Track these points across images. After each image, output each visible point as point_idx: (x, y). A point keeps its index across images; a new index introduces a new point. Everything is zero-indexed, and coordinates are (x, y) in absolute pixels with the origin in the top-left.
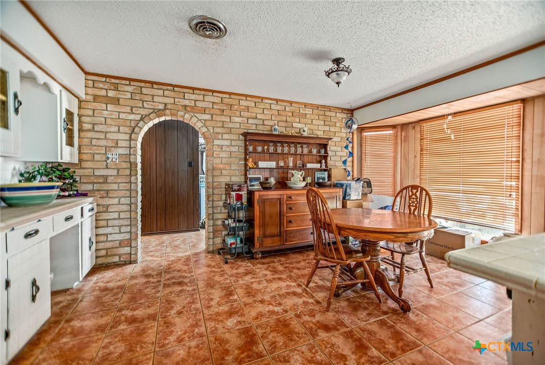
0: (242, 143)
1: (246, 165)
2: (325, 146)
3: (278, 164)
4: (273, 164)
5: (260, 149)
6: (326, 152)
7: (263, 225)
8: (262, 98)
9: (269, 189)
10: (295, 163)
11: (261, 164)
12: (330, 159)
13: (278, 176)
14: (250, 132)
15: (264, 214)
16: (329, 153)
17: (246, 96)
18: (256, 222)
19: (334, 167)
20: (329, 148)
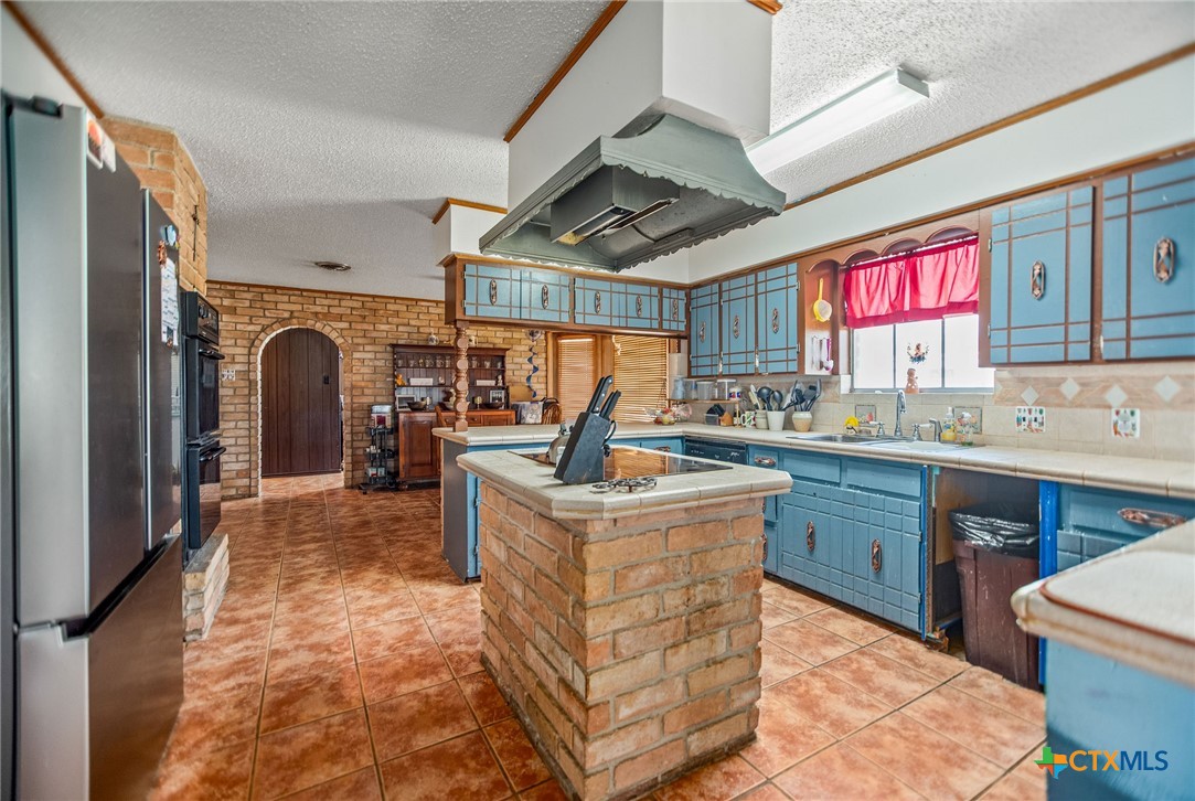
0: (389, 356)
1: (394, 382)
2: (502, 358)
3: (437, 381)
4: (430, 381)
5: (412, 363)
6: (503, 366)
7: (411, 452)
8: (417, 300)
9: (421, 410)
11: (414, 381)
12: (508, 373)
13: (438, 395)
14: (400, 342)
15: (410, 439)
16: (508, 366)
17: (395, 298)
18: (401, 448)
19: (514, 383)
20: (508, 360)
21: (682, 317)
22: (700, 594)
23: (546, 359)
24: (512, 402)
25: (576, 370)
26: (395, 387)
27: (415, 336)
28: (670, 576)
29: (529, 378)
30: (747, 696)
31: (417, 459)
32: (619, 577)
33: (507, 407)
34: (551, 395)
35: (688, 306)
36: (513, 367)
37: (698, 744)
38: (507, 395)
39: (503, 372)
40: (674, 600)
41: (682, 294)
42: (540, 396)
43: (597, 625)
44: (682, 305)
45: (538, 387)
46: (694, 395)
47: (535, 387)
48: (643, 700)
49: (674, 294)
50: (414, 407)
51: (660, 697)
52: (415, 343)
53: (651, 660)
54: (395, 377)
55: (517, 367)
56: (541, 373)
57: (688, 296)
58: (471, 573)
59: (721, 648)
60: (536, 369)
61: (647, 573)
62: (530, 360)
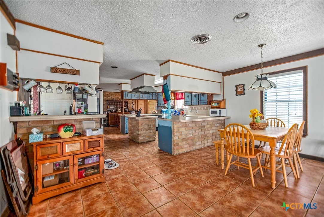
0: (106, 103)
1: (107, 107)
2: (127, 103)
3: (115, 107)
4: (114, 107)
5: (110, 104)
6: (127, 104)
7: (111, 120)
8: (111, 92)
9: (113, 112)
10: (119, 106)
11: (111, 107)
12: (128, 105)
13: (115, 110)
14: (108, 100)
15: (111, 117)
16: (128, 104)
17: (107, 92)
18: (109, 119)
19: (129, 107)
20: (128, 103)
21: (156, 97)
22: (149, 126)
23: (136, 103)
24: (129, 111)
25: (141, 105)
26: (107, 108)
27: (111, 99)
28: (146, 125)
29: (132, 106)
30: (154, 136)
31: (112, 121)
32: (142, 124)
33: (128, 112)
34: (136, 109)
35: (157, 96)
36: (129, 104)
37: (149, 140)
38: (128, 109)
39: (127, 105)
40: (146, 126)
41: (156, 94)
42: (135, 109)
43: (140, 128)
44: (156, 95)
45: (134, 108)
46: (159, 109)
47: (133, 108)
48: (144, 135)
49: (155, 94)
50: (111, 112)
51: (145, 135)
52: (111, 100)
53: (144, 131)
54: (107, 106)
55: (130, 104)
56: (135, 105)
57: (157, 94)
58: (126, 133)
59: (151, 132)
60: (134, 105)
61: (144, 124)
62: (132, 103)
